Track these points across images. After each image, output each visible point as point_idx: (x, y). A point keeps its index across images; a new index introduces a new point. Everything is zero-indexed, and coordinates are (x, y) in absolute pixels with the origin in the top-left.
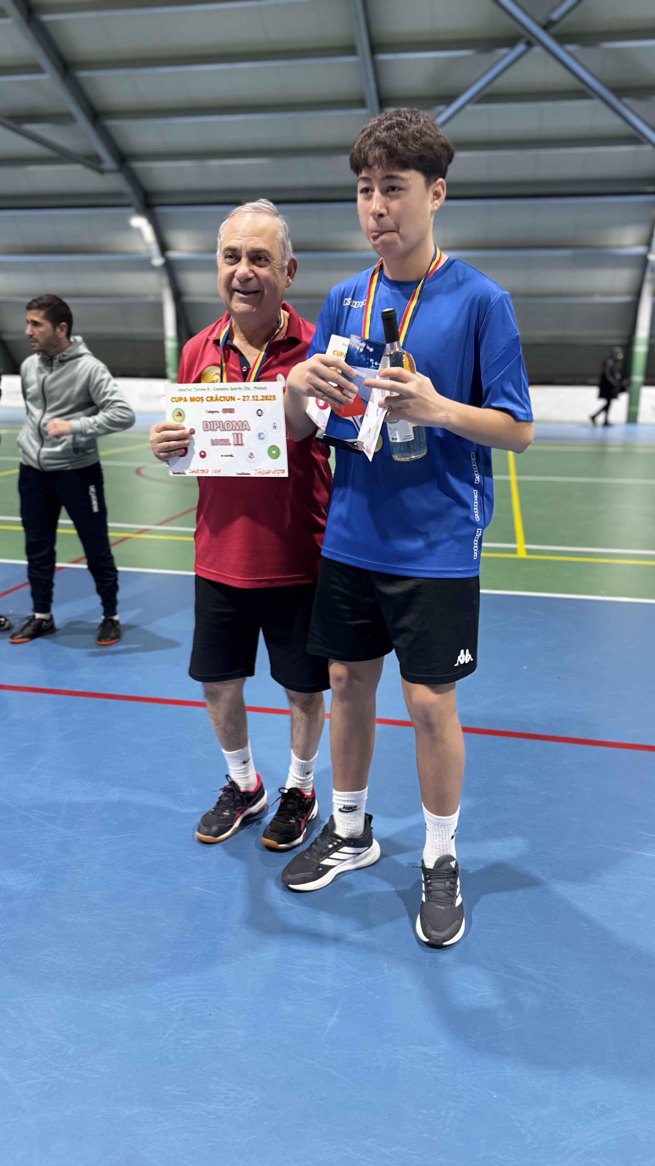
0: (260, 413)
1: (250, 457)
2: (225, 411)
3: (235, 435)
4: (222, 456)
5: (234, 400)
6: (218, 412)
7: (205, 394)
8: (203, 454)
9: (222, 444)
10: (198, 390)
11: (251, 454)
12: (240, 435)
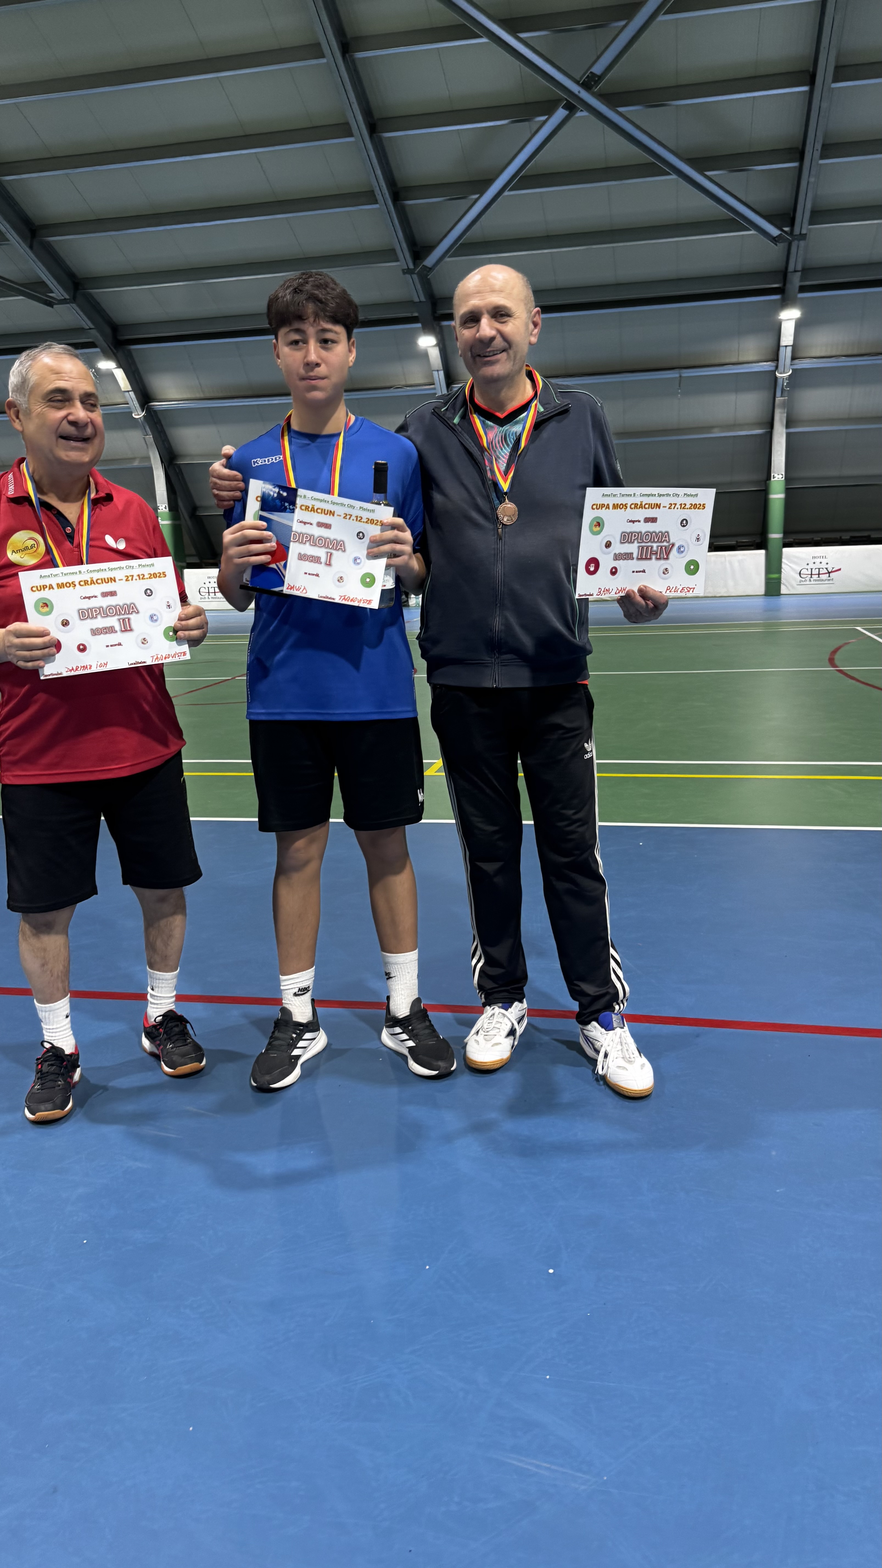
0: (148, 593)
1: (143, 643)
2: (105, 595)
3: (121, 620)
4: (107, 646)
5: (115, 581)
6: (96, 597)
7: (76, 579)
8: (81, 647)
9: (106, 633)
10: (65, 574)
11: (144, 639)
12: (127, 620)
